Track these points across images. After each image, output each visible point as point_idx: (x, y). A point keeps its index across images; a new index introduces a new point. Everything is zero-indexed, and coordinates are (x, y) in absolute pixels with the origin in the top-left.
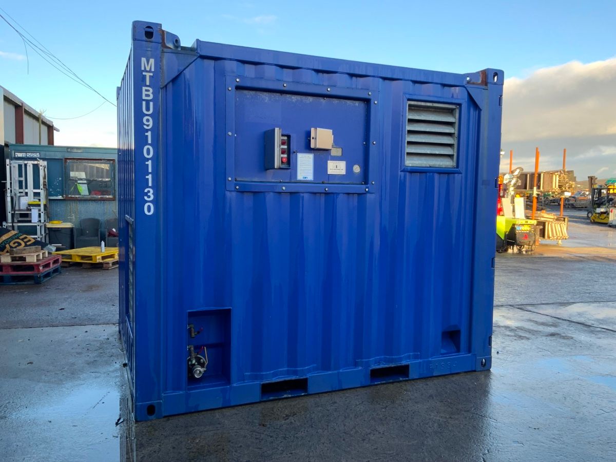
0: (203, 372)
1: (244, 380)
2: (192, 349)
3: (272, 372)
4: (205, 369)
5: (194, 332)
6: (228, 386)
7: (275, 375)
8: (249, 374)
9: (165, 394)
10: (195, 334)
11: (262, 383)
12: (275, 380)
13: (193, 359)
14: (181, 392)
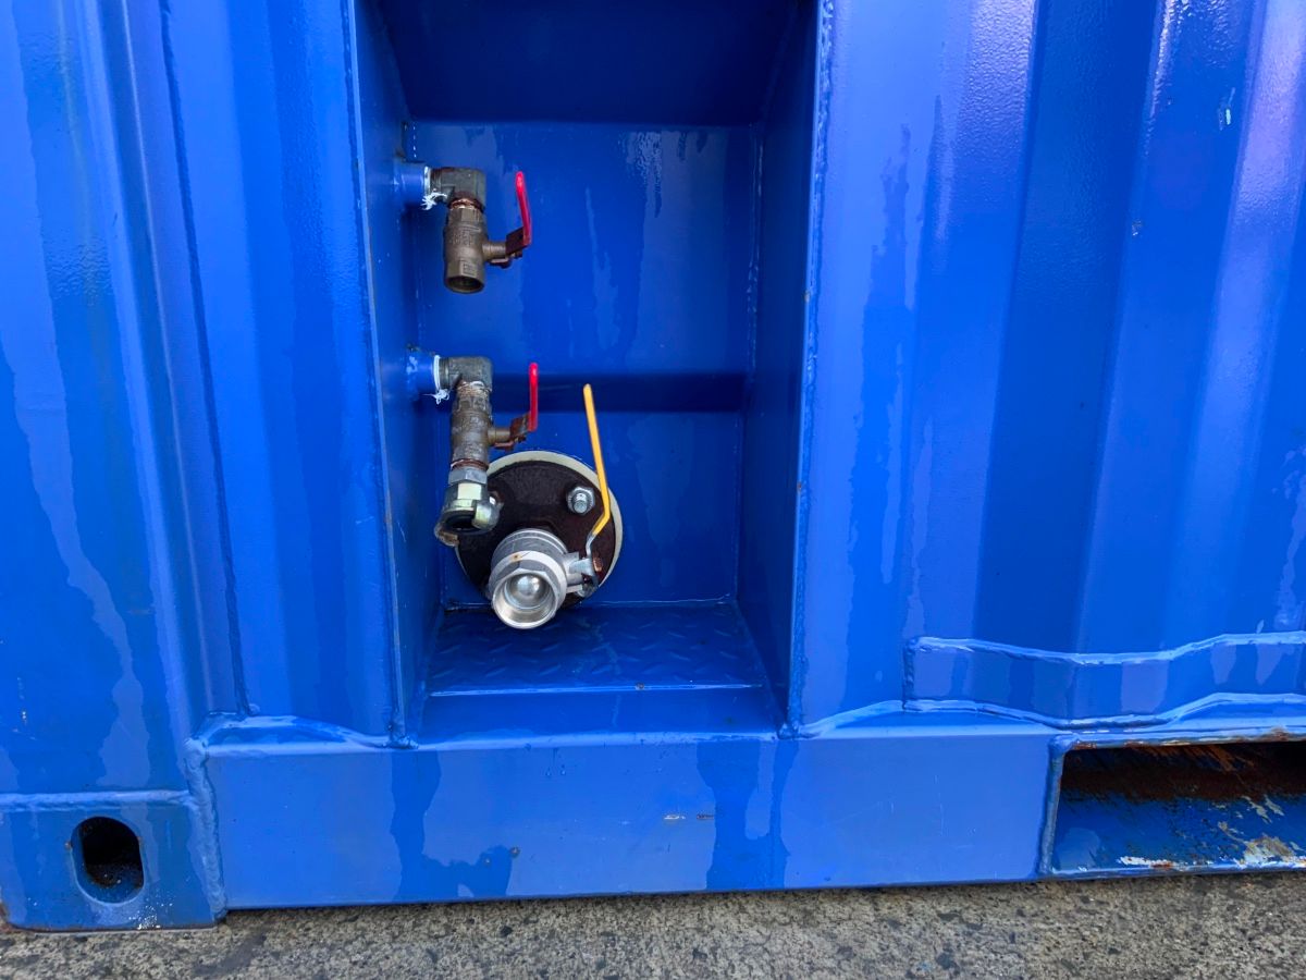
0: (561, 591)
1: (907, 695)
2: (477, 389)
3: (1166, 656)
4: (587, 566)
5: (485, 237)
6: (767, 736)
7: (1190, 681)
8: (962, 645)
9: (219, 739)
10: (488, 262)
11: (1068, 740)
12: (1181, 726)
13: (471, 472)
14: (353, 743)
